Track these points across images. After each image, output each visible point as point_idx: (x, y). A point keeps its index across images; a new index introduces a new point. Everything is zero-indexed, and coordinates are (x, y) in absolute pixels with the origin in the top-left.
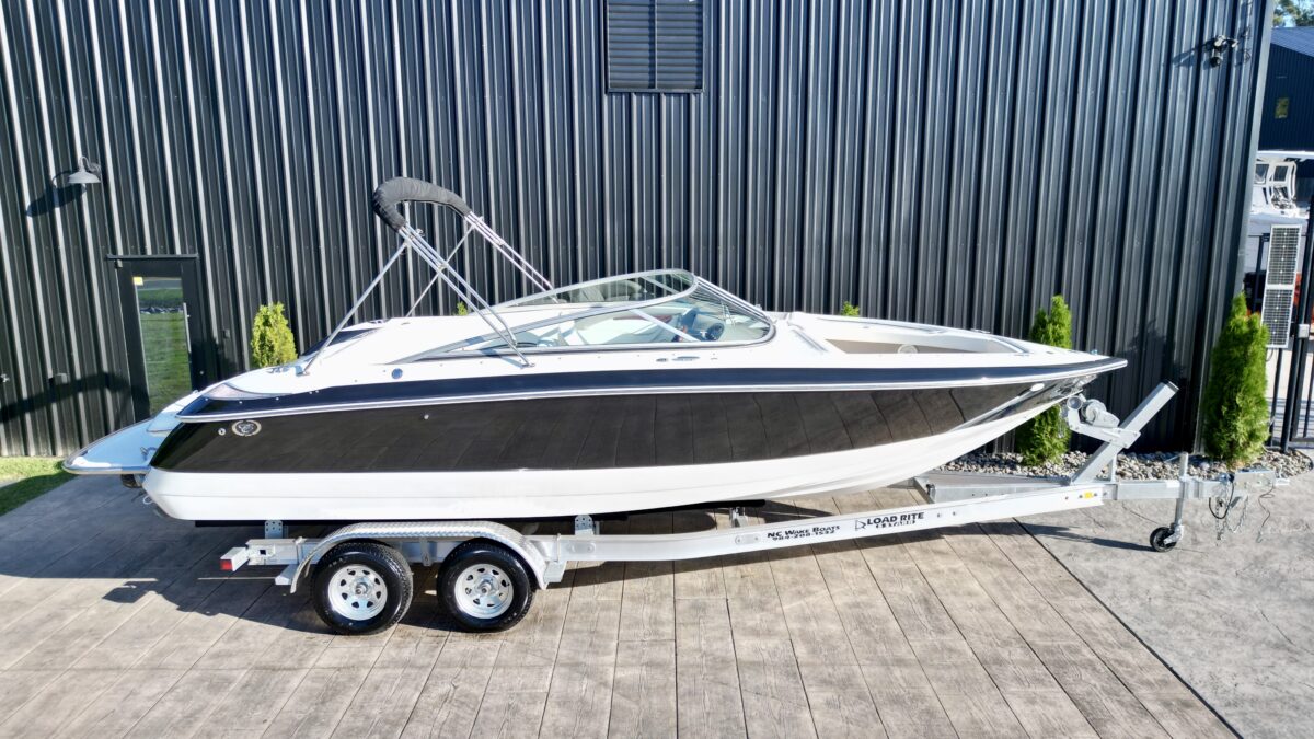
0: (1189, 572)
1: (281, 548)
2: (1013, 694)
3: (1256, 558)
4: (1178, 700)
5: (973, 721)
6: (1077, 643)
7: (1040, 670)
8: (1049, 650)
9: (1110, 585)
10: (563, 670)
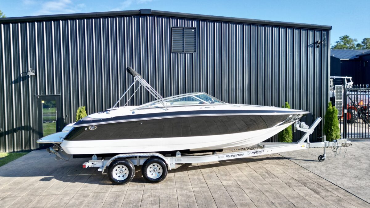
1: (98, 162)
2: (295, 189)
4: (335, 188)
5: (287, 194)
7: (300, 184)
8: (301, 180)
10: (179, 189)
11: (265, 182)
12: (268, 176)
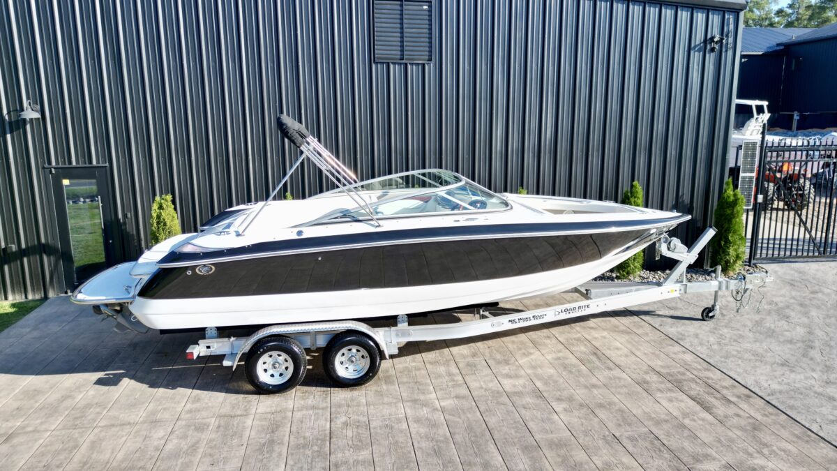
0: (725, 330)
1: (220, 344)
2: (660, 397)
3: (757, 321)
4: (744, 395)
5: (645, 413)
6: (682, 370)
7: (670, 385)
8: (669, 374)
9: (688, 340)
10: (409, 404)
11: (594, 381)
12: (597, 363)
